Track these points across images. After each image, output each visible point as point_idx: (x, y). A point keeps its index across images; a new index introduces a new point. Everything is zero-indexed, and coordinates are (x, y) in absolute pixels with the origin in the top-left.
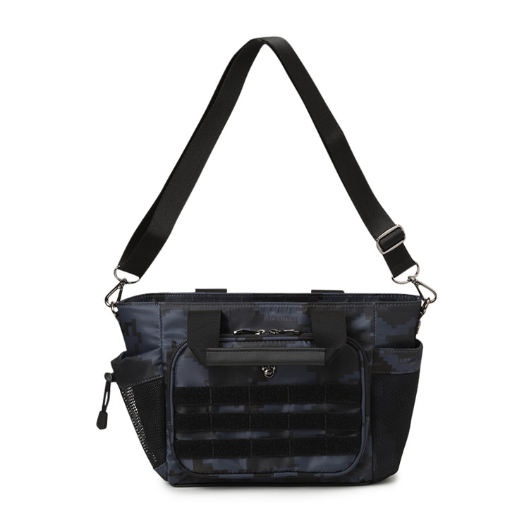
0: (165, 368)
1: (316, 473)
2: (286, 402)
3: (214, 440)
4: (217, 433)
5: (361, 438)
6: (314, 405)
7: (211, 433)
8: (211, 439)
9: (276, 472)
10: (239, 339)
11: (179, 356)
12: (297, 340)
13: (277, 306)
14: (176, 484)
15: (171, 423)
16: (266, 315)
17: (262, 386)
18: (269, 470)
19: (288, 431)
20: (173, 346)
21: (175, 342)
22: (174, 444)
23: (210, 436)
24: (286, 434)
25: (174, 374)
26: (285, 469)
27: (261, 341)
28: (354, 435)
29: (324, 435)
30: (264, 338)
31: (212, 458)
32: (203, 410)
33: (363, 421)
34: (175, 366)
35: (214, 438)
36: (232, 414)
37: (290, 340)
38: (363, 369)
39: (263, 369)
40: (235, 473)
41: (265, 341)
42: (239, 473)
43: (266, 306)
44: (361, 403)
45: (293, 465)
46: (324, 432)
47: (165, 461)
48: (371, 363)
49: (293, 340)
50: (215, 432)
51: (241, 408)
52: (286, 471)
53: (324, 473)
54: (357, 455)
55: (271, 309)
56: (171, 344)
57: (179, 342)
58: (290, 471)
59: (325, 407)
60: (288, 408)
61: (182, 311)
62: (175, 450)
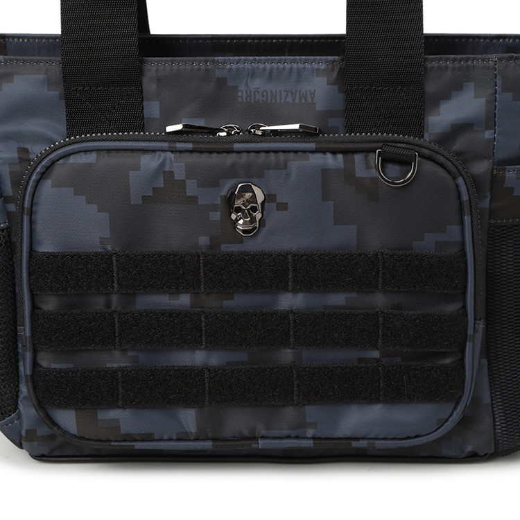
0: (12, 207)
1: (357, 439)
2: (285, 289)
3: (121, 369)
4: (130, 353)
5: (464, 368)
6: (354, 295)
7: (117, 354)
8: (115, 365)
9: (263, 437)
10: (179, 146)
11: (38, 182)
12: (312, 152)
13: (268, 66)
14: (43, 456)
15: (25, 330)
16: (242, 87)
17: (230, 255)
18: (246, 433)
19: (289, 351)
20: (21, 160)
21: (26, 151)
22: (32, 376)
23: (116, 360)
24: (286, 355)
25: (31, 222)
26: (286, 432)
27: (230, 151)
28: (447, 361)
29: (377, 360)
30: (237, 146)
31: (118, 407)
32: (98, 303)
33: (470, 332)
34: (32, 204)
35: (124, 365)
36: (163, 313)
37: (296, 152)
38: (467, 219)
39: (233, 217)
40: (170, 440)
41: (238, 152)
42: (179, 440)
43: (241, 66)
44: (464, 293)
45: (303, 425)
46: (376, 354)
47: (16, 408)
48: (486, 204)
49: (304, 152)
50: (124, 351)
51: (184, 300)
52: (288, 437)
53: (376, 439)
54: (457, 404)
55: (253, 74)
56: (16, 155)
57: (36, 150)
58: (297, 437)
59: (380, 300)
60: (289, 301)
61: (42, 77)
62: (35, 388)
